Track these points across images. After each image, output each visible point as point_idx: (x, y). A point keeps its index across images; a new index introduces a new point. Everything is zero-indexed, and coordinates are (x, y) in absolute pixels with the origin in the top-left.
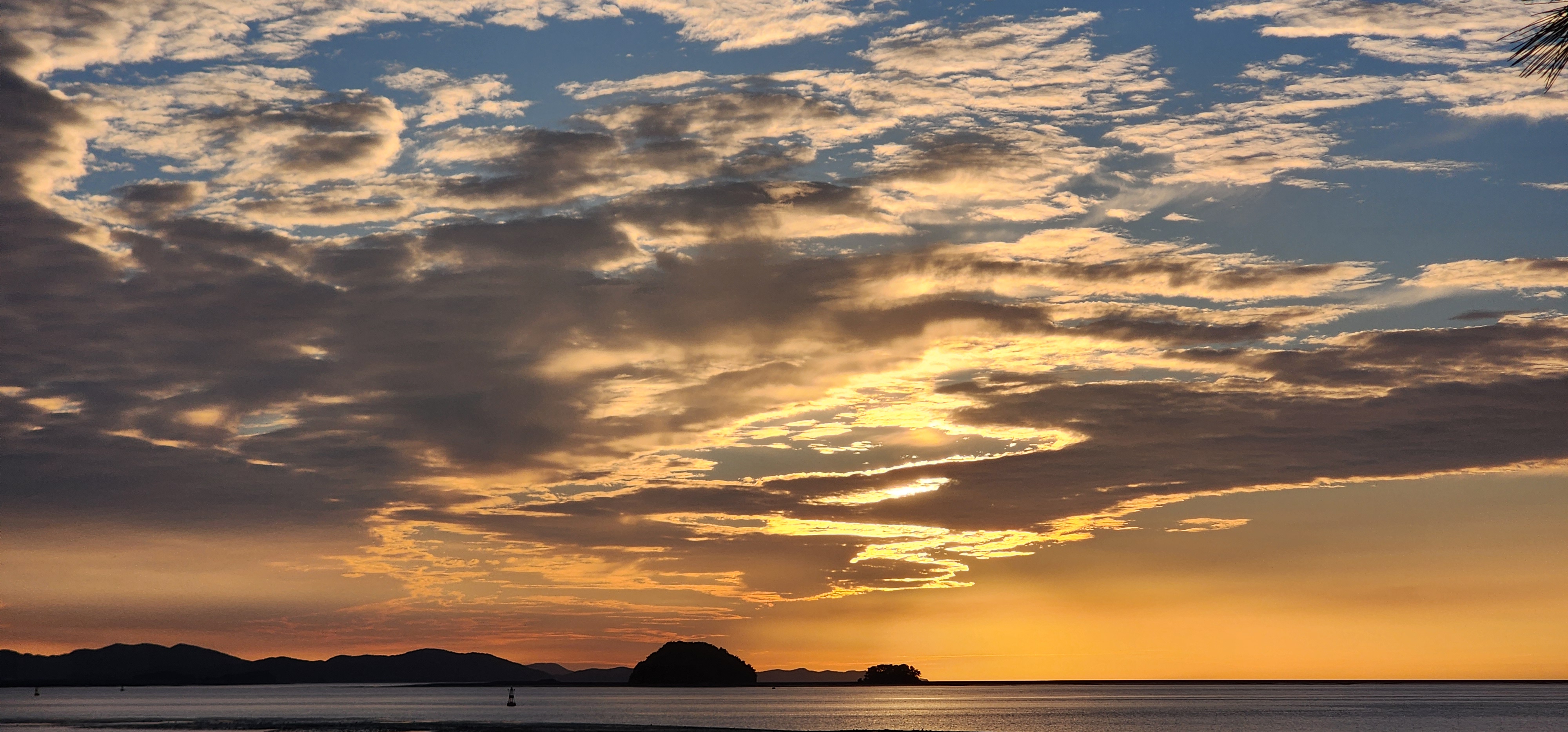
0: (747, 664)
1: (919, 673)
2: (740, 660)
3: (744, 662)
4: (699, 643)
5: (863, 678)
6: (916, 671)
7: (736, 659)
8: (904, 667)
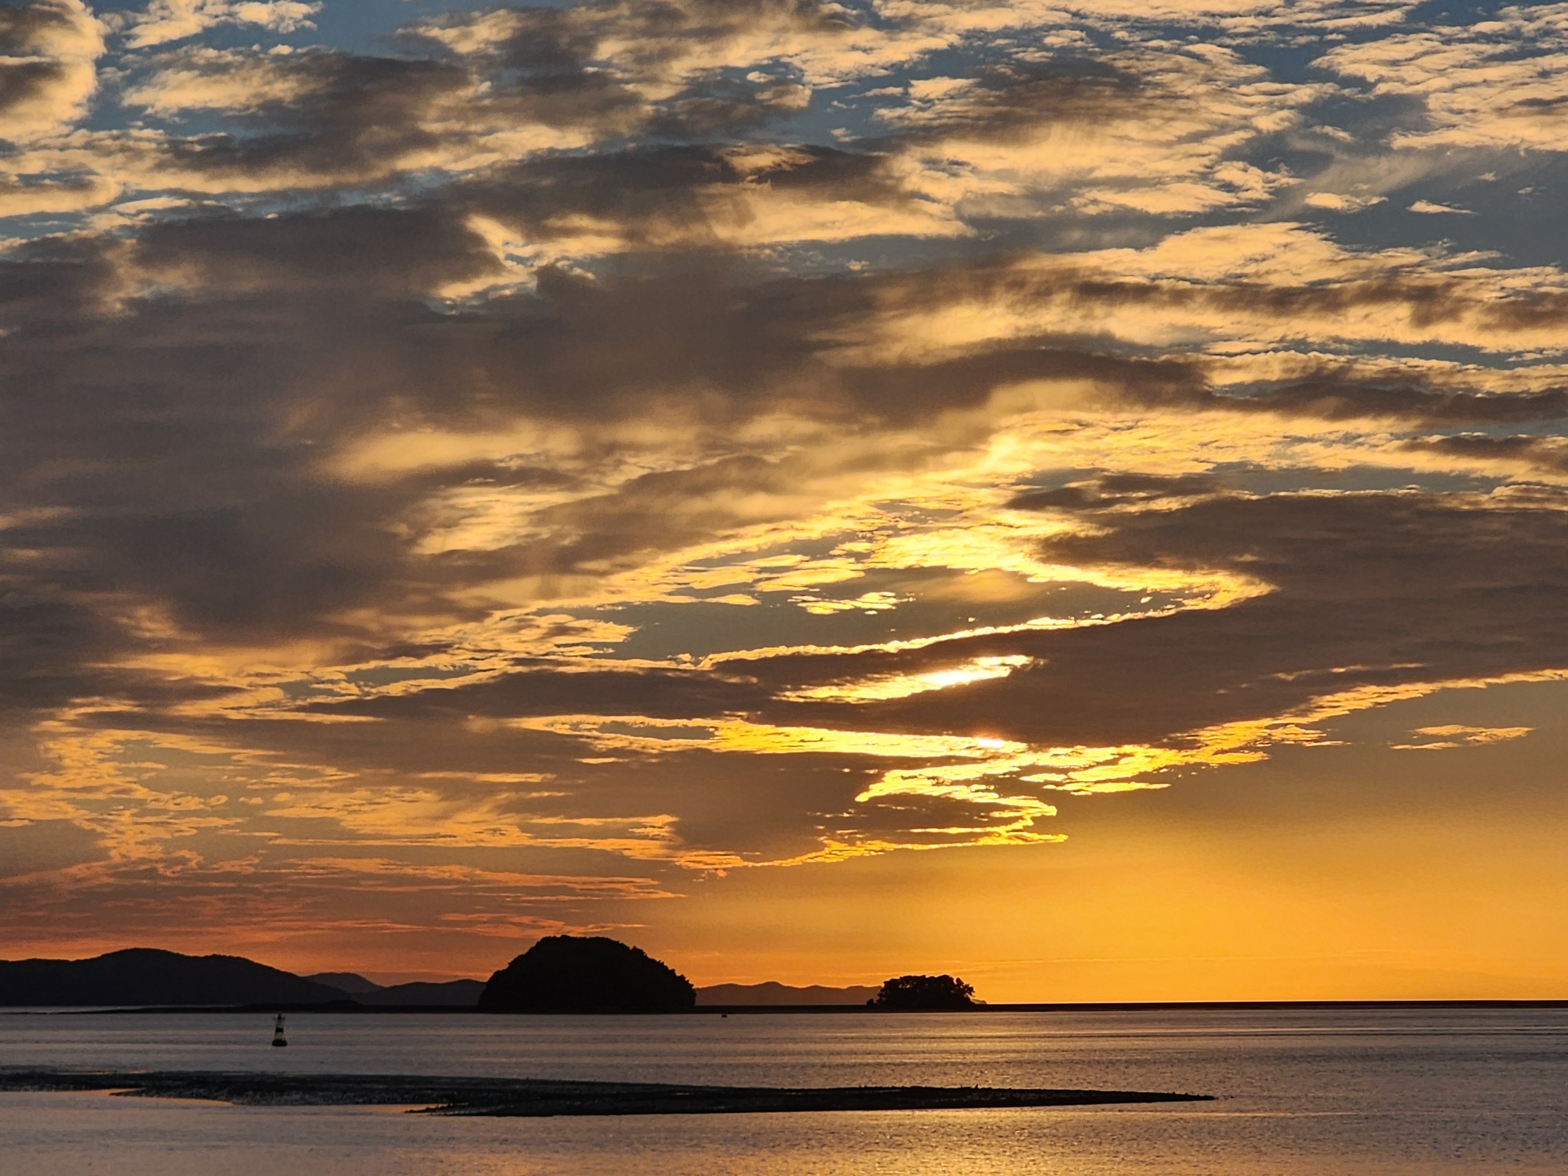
0: (678, 974)
1: (971, 990)
2: (666, 968)
3: (673, 971)
4: (597, 938)
5: (876, 998)
6: (967, 986)
7: (660, 966)
8: (946, 979)
